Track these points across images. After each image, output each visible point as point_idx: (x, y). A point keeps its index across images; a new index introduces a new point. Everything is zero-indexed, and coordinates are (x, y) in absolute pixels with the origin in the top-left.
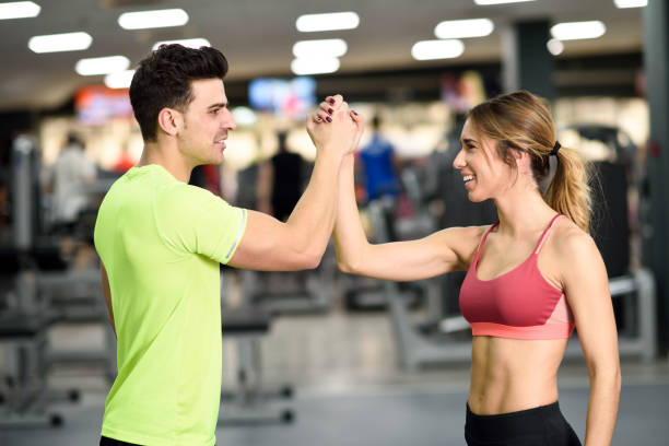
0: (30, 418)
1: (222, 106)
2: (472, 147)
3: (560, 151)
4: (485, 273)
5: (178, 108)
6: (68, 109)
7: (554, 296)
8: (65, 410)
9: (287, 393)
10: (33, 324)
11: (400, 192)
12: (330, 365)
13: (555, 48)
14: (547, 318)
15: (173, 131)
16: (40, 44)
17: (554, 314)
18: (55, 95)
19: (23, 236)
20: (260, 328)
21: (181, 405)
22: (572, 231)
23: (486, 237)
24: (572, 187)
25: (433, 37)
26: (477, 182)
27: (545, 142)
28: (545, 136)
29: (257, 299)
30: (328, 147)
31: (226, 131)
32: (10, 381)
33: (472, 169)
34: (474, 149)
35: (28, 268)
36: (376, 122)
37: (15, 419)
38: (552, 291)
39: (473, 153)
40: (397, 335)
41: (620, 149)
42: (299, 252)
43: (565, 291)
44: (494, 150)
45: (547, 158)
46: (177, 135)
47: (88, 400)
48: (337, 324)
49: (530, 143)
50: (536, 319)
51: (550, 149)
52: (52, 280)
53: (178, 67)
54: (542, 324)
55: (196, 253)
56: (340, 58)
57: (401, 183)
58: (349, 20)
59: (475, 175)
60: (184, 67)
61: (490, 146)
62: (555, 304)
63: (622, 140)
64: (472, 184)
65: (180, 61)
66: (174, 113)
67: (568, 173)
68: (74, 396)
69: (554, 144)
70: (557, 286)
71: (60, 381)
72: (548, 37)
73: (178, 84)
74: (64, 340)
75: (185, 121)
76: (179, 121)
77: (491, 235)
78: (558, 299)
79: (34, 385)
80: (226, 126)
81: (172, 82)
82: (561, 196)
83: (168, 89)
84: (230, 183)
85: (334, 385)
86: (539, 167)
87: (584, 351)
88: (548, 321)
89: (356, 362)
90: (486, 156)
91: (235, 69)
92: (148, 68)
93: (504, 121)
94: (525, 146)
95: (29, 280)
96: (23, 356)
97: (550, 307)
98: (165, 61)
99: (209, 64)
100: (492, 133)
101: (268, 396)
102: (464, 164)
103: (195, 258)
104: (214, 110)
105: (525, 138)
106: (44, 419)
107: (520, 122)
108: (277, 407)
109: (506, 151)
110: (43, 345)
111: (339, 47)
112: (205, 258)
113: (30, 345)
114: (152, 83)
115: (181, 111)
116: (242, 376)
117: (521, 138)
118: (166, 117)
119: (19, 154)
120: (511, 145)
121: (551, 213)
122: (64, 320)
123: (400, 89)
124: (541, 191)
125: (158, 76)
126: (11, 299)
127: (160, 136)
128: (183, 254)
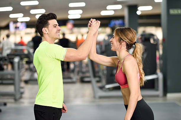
1: (57, 25)
2: (114, 37)
3: (136, 44)
13: (139, 13)
31: (59, 30)
46: (47, 33)
47: (9, 105)
48: (78, 86)
56: (81, 14)
58: (83, 4)
66: (46, 28)
68: (5, 104)
72: (137, 10)
76: (47, 30)
104: (55, 26)
128: (52, 59)
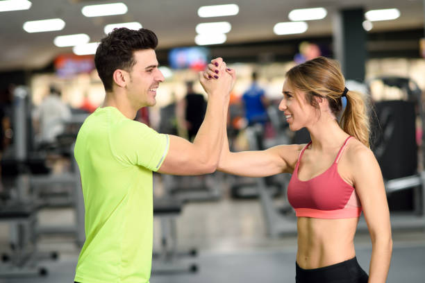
0: (25, 270)
1: (155, 67)
2: (290, 96)
3: (348, 93)
4: (304, 176)
5: (126, 69)
6: (50, 69)
7: (350, 190)
8: (49, 265)
9: (193, 253)
10: (28, 209)
11: (266, 122)
12: (222, 234)
13: (368, 26)
14: (345, 204)
15: (123, 84)
16: (31, 27)
17: (349, 202)
18: (41, 60)
19: (21, 152)
20: (175, 211)
21: (123, 261)
22: (359, 147)
23: (303, 152)
24: (357, 117)
25: (288, 20)
26: (294, 119)
27: (337, 90)
28: (337, 86)
29: (173, 192)
30: (215, 93)
31: (157, 83)
32: (13, 246)
33: (290, 111)
34: (291, 98)
35: (24, 172)
36: (255, 76)
37: (16, 271)
38: (348, 186)
39: (290, 100)
40: (265, 215)
41: (410, 92)
42: (203, 163)
43: (355, 187)
44: (304, 98)
45: (339, 100)
46: (126, 87)
47: (63, 259)
48: (226, 208)
49: (327, 92)
50: (337, 205)
51: (342, 93)
52: (40, 180)
53: (125, 42)
54: (342, 208)
55: (137, 165)
56: (227, 34)
57: (267, 115)
58: (232, 10)
59: (292, 115)
60: (129, 43)
61: (301, 95)
62: (350, 195)
63: (412, 87)
64: (291, 120)
65: (126, 39)
66: (123, 72)
67: (353, 108)
68: (54, 256)
69: (343, 90)
70: (351, 184)
71: (45, 246)
72: (363, 19)
73: (125, 53)
74: (48, 219)
75: (131, 77)
76: (126, 77)
77: (306, 151)
78: (352, 192)
79: (28, 249)
80: (158, 79)
81: (121, 53)
82: (350, 124)
83: (119, 57)
84: (155, 116)
85: (225, 248)
86: (335, 106)
87: (368, 225)
88: (346, 207)
89: (239, 233)
90: (299, 103)
91: (162, 42)
92: (106, 44)
93: (309, 78)
94: (324, 94)
95: (24, 181)
96: (21, 231)
97: (346, 197)
98: (117, 39)
99: (145, 40)
100: (302, 87)
101: (181, 255)
102: (285, 108)
103: (136, 168)
104: (150, 70)
105: (324, 89)
106: (35, 271)
107: (320, 78)
108: (187, 262)
109: (312, 98)
110: (34, 223)
111: (226, 27)
112: (142, 168)
113: (26, 223)
114: (108, 54)
115: (128, 71)
116: (164, 242)
117: (321, 89)
118: (119, 75)
119: (18, 98)
120: (314, 94)
121: (344, 136)
122: (48, 206)
123: (266, 54)
124: (337, 121)
125: (113, 49)
126: (13, 193)
127: (115, 88)
128: (127, 165)
